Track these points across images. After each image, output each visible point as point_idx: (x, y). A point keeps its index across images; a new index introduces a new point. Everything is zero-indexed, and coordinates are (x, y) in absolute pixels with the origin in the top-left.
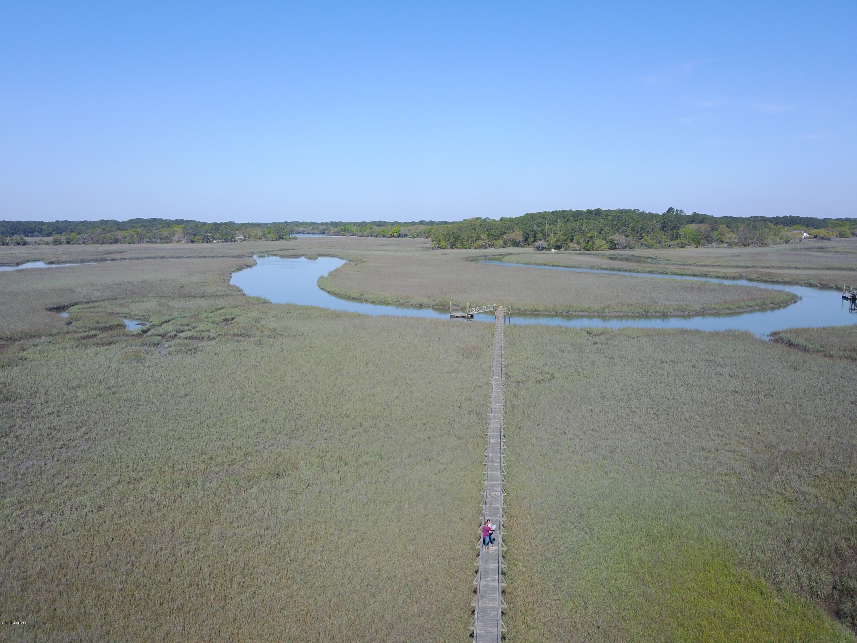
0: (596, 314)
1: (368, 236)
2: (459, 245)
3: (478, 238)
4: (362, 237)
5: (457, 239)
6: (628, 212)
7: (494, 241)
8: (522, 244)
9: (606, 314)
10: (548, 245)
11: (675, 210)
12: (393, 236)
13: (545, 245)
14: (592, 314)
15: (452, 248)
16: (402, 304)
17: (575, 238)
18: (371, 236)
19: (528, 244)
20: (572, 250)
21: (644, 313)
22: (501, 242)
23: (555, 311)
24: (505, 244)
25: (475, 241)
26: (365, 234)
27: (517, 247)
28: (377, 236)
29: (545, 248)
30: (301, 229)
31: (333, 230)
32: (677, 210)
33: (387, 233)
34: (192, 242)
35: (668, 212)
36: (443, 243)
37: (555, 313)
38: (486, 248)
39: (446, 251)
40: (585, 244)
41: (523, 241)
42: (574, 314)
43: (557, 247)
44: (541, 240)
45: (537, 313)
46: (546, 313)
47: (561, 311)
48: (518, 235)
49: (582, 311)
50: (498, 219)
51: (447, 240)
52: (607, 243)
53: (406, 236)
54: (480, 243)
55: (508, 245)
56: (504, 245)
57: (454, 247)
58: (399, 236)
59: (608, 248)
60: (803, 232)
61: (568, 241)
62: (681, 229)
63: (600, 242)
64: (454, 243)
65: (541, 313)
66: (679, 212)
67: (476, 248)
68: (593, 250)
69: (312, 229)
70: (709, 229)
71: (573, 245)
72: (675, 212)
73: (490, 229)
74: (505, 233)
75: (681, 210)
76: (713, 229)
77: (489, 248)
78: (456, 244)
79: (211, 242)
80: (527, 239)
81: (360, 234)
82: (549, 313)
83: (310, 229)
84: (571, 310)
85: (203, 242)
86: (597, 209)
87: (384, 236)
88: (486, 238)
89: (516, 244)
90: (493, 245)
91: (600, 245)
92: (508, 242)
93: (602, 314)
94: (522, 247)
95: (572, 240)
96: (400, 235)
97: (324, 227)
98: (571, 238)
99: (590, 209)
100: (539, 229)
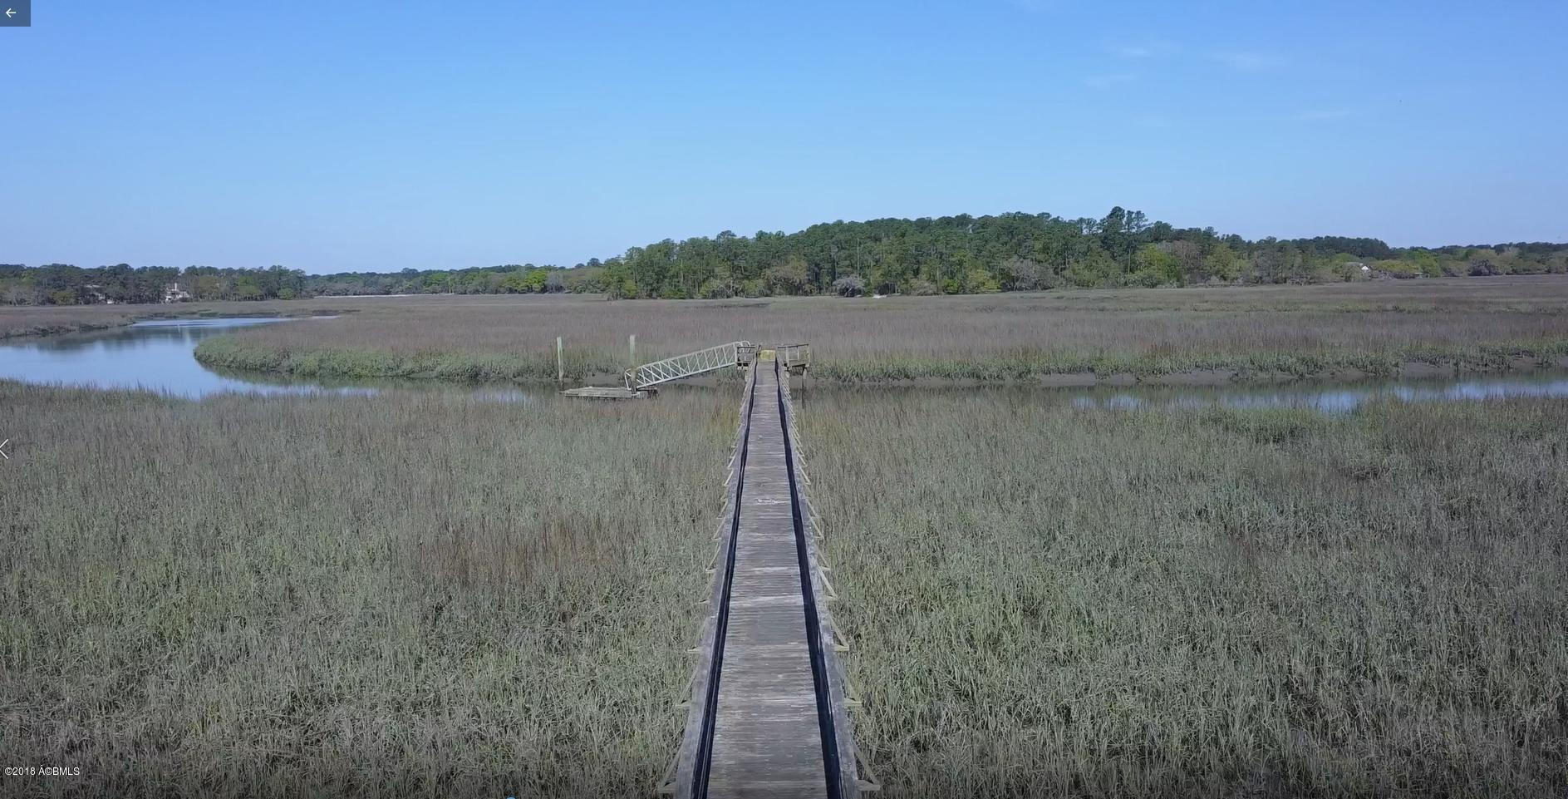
0: (1129, 379)
1: (477, 292)
2: (666, 288)
3: (711, 274)
4: (465, 293)
5: (661, 275)
6: (1026, 218)
7: (746, 281)
8: (807, 287)
9: (1166, 379)
10: (867, 285)
11: (1126, 212)
12: (530, 290)
13: (859, 283)
14: (1114, 379)
15: (650, 296)
16: (409, 376)
17: (924, 269)
18: (484, 292)
19: (820, 289)
20: (919, 295)
21: (1302, 368)
22: (761, 283)
23: (975, 375)
24: (770, 289)
25: (704, 281)
26: (471, 288)
27: (796, 294)
28: (497, 292)
29: (859, 292)
30: (340, 286)
31: (406, 284)
32: (1129, 212)
33: (519, 284)
34: (52, 302)
35: (1111, 216)
36: (630, 284)
37: (972, 382)
38: (728, 297)
39: (638, 302)
40: (946, 280)
41: (810, 281)
42: (1048, 380)
43: (885, 289)
44: (847, 274)
45: (904, 382)
46: (937, 382)
47: (994, 370)
48: (797, 269)
49: (1070, 371)
50: (751, 235)
51: (638, 278)
52: (993, 278)
53: (559, 289)
54: (716, 284)
55: (777, 291)
56: (769, 292)
57: (654, 294)
58: (544, 290)
59: (998, 288)
60: (1361, 264)
61: (909, 275)
62: (1139, 253)
63: (980, 275)
64: (655, 285)
65: (919, 381)
66: (1133, 216)
67: (705, 297)
68: (964, 293)
69: (362, 285)
70: (1196, 252)
71: (922, 282)
72: (1126, 216)
73: (736, 256)
74: (769, 266)
75: (1138, 213)
76: (1203, 253)
77: (735, 297)
78: (659, 288)
79: (96, 301)
80: (817, 277)
81: (460, 288)
82: (948, 382)
83: (359, 286)
84: (1034, 366)
85: (77, 303)
86: (962, 215)
87: (511, 291)
88: (728, 274)
89: (794, 289)
90: (742, 291)
91: (979, 281)
92: (774, 284)
93: (1151, 379)
94: (806, 293)
95: (916, 273)
96: (545, 287)
97: (388, 280)
98: (915, 267)
99: (946, 216)
100: (843, 254)
